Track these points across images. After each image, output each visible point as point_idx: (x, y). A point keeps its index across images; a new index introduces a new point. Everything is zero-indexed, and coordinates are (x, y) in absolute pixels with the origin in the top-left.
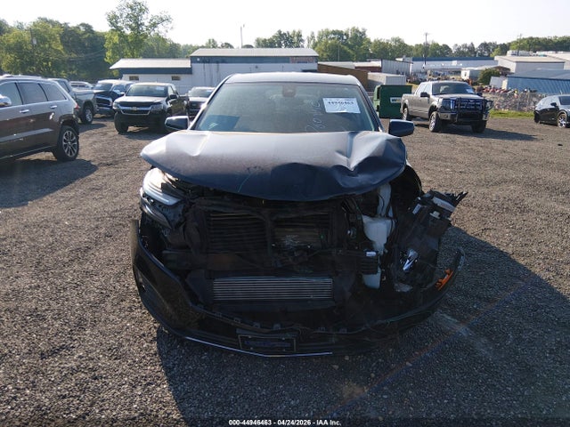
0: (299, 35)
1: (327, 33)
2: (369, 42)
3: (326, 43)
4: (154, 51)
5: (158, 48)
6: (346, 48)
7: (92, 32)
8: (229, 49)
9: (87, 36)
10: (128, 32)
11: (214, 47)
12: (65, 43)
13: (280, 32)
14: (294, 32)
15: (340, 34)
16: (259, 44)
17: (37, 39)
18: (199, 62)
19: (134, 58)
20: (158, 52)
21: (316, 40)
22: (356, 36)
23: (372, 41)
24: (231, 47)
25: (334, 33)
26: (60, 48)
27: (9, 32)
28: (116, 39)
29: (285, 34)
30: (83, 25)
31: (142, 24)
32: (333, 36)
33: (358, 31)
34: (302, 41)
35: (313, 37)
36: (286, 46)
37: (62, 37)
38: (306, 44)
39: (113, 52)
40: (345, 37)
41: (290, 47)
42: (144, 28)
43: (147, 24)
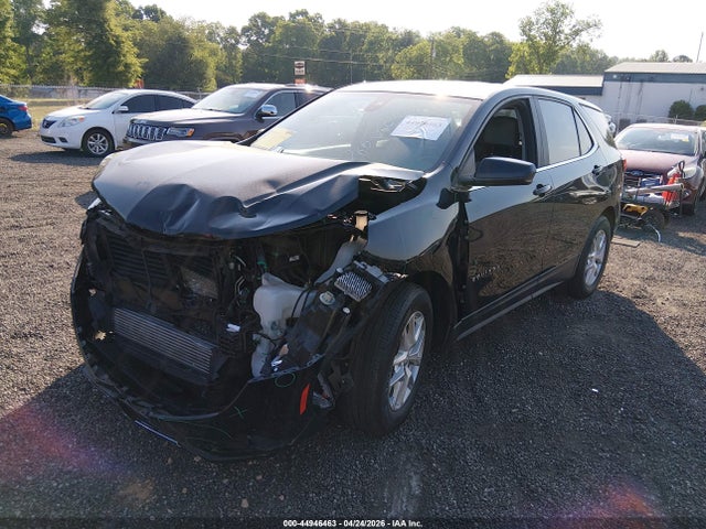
4: (577, 67)
9: (494, 47)
10: (542, 42)
11: (659, 61)
12: (467, 56)
18: (615, 80)
24: (688, 61)
26: (461, 61)
30: (493, 34)
31: (561, 32)
37: (466, 49)
39: (518, 67)
42: (563, 36)
43: (567, 31)
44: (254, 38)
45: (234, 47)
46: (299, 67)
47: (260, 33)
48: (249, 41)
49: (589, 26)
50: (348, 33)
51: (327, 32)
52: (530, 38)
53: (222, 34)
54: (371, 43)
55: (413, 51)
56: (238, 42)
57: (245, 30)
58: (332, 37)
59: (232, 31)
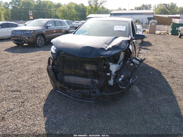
0: (150, 6)
1: (161, 5)
2: (177, 8)
3: (160, 8)
4: (101, 12)
5: (103, 11)
6: (167, 10)
7: (83, 6)
8: (125, 11)
9: (82, 7)
10: (94, 6)
11: (120, 10)
12: (75, 9)
13: (143, 5)
14: (148, 4)
15: (166, 5)
16: (135, 9)
17: (68, 8)
18: (113, 15)
19: (94, 14)
20: (103, 12)
21: (157, 7)
22: (172, 5)
23: (179, 7)
24: (126, 10)
25: (164, 4)
26: (74, 11)
27: (62, 6)
28: (90, 8)
29: (145, 5)
30: (81, 4)
31: (98, 3)
32: (163, 6)
33: (173, 4)
34: (151, 7)
35: (155, 6)
36: (145, 9)
37: (75, 8)
38: (152, 9)
39: (89, 12)
40: (168, 6)
41: (147, 9)
42: (98, 5)
43: (99, 3)
44: (14, 5)
45: (7, 8)
46: (31, 13)
47: (15, 4)
48: (12, 6)
49: (104, 2)
50: (42, 4)
51: (36, 3)
52: (90, 5)
53: (3, 4)
54: (49, 6)
55: (61, 8)
56: (9, 6)
57: (10, 3)
58: (38, 5)
59: (6, 3)
